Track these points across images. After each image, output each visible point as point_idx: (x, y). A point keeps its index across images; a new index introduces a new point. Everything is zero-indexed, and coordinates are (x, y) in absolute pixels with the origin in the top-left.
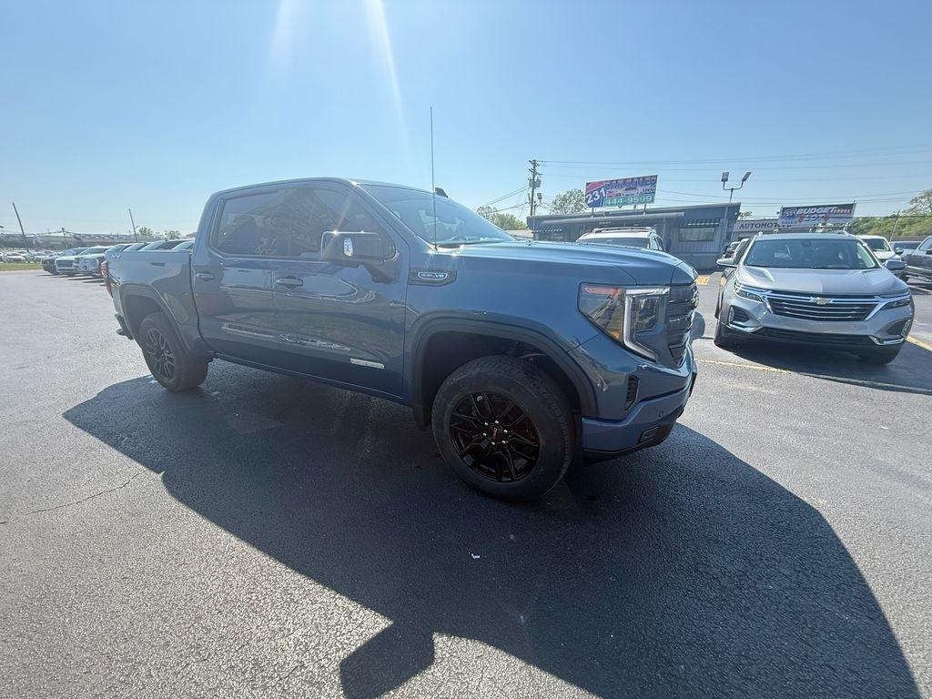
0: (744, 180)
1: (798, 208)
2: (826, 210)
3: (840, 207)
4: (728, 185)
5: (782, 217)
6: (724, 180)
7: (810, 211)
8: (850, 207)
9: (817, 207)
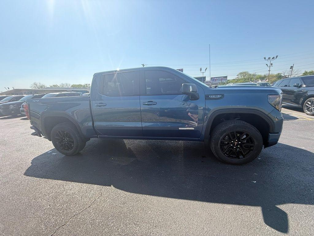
0: (206, 70)
1: (215, 78)
2: (221, 78)
3: (224, 77)
4: (202, 71)
5: (211, 80)
6: (201, 70)
7: (218, 78)
8: (226, 77)
9: (219, 77)
